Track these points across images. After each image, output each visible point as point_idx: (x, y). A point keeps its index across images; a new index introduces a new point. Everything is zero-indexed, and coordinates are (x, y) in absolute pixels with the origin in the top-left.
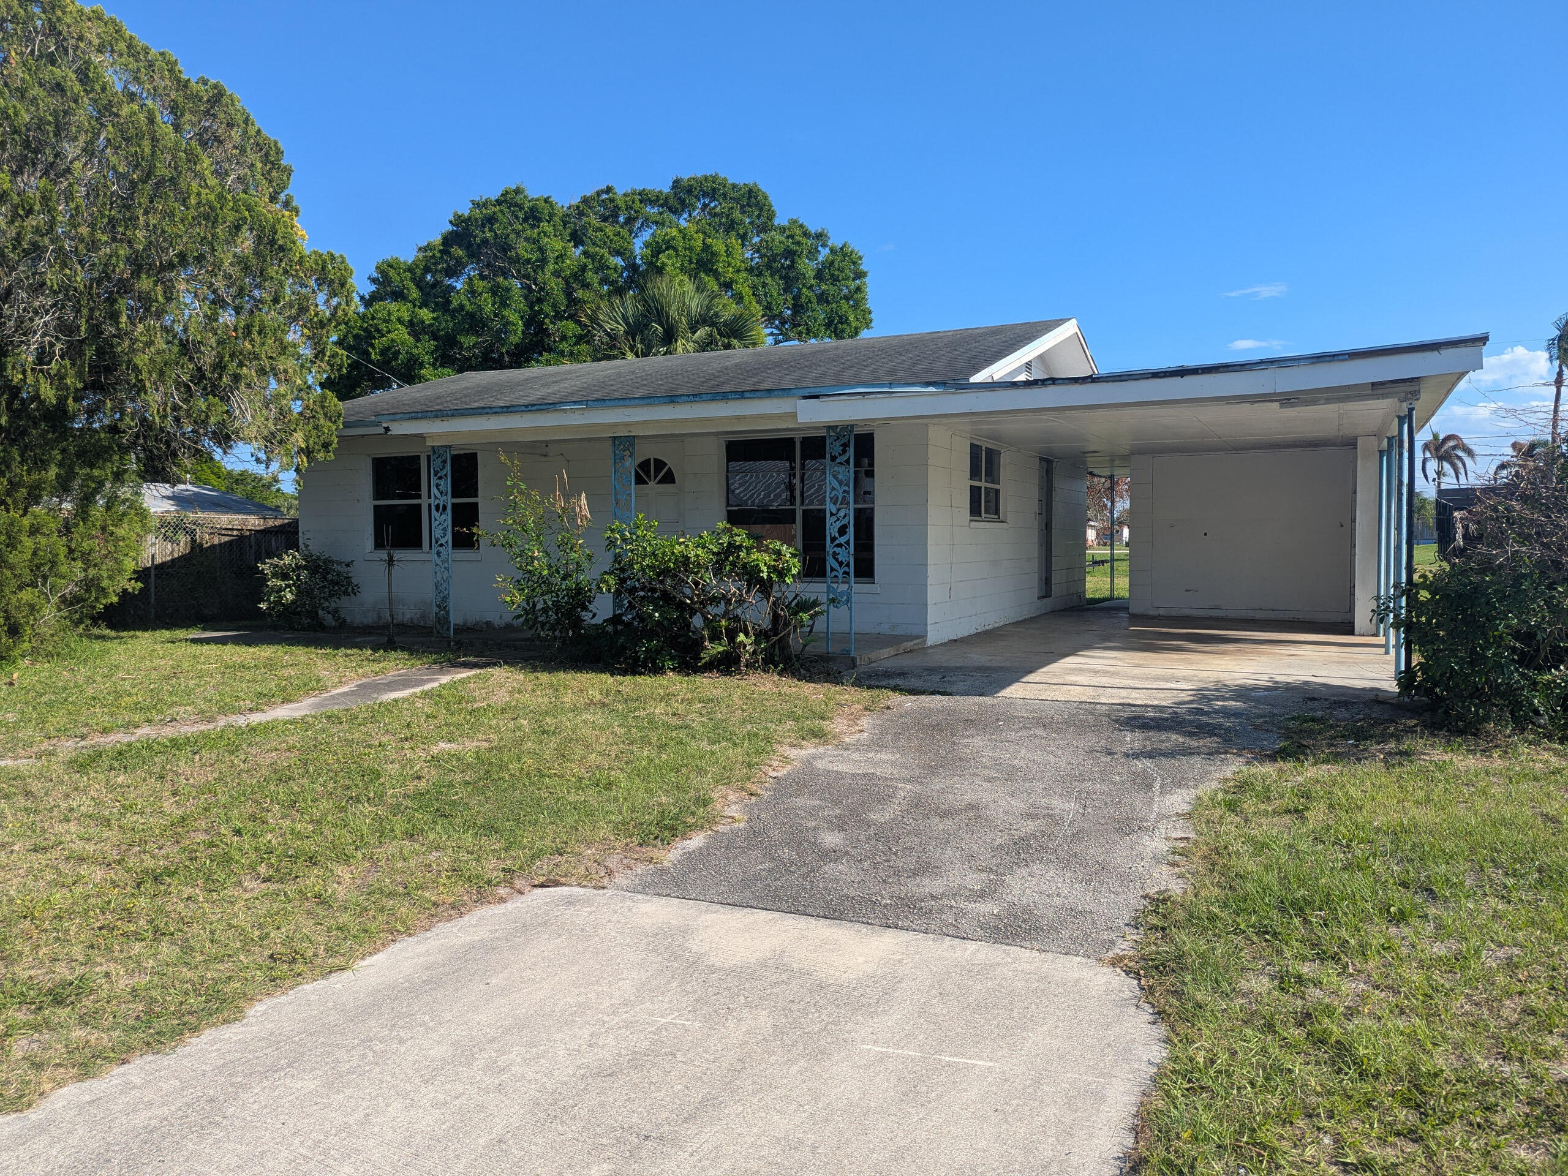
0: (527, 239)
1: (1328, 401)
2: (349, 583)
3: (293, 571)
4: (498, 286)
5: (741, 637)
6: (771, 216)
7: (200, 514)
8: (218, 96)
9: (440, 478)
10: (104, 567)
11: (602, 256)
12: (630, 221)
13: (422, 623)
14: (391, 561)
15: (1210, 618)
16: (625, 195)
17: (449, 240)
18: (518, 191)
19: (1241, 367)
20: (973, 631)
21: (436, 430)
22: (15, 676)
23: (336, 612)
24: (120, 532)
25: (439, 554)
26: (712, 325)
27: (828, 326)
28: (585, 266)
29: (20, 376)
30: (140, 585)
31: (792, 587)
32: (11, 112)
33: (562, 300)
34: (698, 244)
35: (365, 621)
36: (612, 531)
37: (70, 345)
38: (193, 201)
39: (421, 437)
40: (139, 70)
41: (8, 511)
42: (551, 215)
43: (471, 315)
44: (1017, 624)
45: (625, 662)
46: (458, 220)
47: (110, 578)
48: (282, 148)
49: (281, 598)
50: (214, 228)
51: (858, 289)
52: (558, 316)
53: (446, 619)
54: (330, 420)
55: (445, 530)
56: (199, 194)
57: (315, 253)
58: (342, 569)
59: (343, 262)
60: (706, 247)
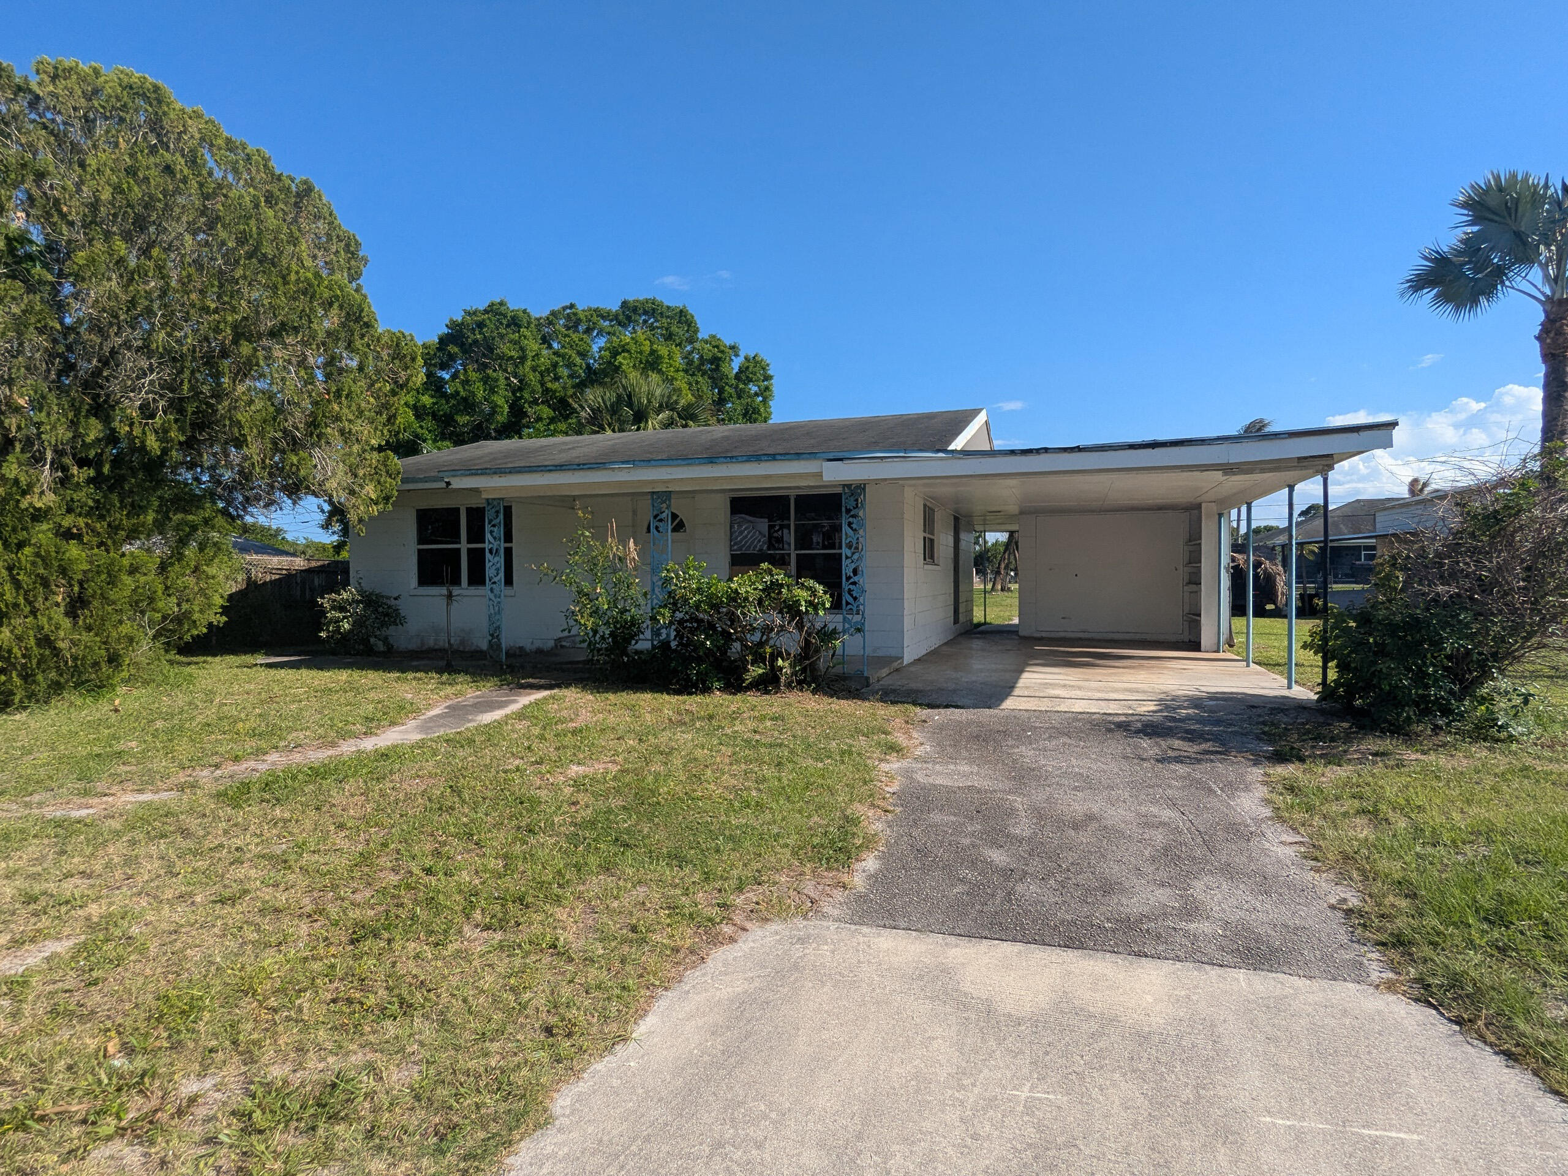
0: (510, 342)
1: (1263, 471)
2: (398, 614)
3: (350, 605)
4: (488, 377)
5: (780, 662)
6: (696, 331)
7: (254, 557)
8: (307, 190)
9: (494, 526)
10: (196, 602)
11: (570, 357)
12: (588, 331)
13: (461, 649)
14: (450, 596)
15: (1081, 639)
16: (583, 311)
17: (444, 341)
18: (501, 304)
19: (1202, 442)
20: (924, 652)
21: (492, 486)
22: (117, 702)
23: (385, 640)
24: (212, 571)
25: (492, 590)
26: (672, 410)
27: (744, 415)
28: (557, 363)
29: (127, 428)
30: (224, 619)
31: (823, 617)
32: (125, 186)
33: (539, 388)
34: (647, 349)
35: (410, 647)
36: (668, 571)
37: (171, 402)
38: (293, 277)
39: (476, 491)
40: (237, 161)
41: (108, 551)
42: (529, 323)
43: (465, 399)
44: (946, 644)
45: (677, 683)
46: (453, 325)
47: (201, 611)
48: (360, 240)
49: (339, 627)
50: (311, 302)
51: (767, 388)
52: (535, 402)
53: (499, 645)
54: (390, 476)
55: (498, 570)
56: (297, 273)
57: (388, 331)
58: (393, 602)
59: (412, 340)
60: (653, 352)
